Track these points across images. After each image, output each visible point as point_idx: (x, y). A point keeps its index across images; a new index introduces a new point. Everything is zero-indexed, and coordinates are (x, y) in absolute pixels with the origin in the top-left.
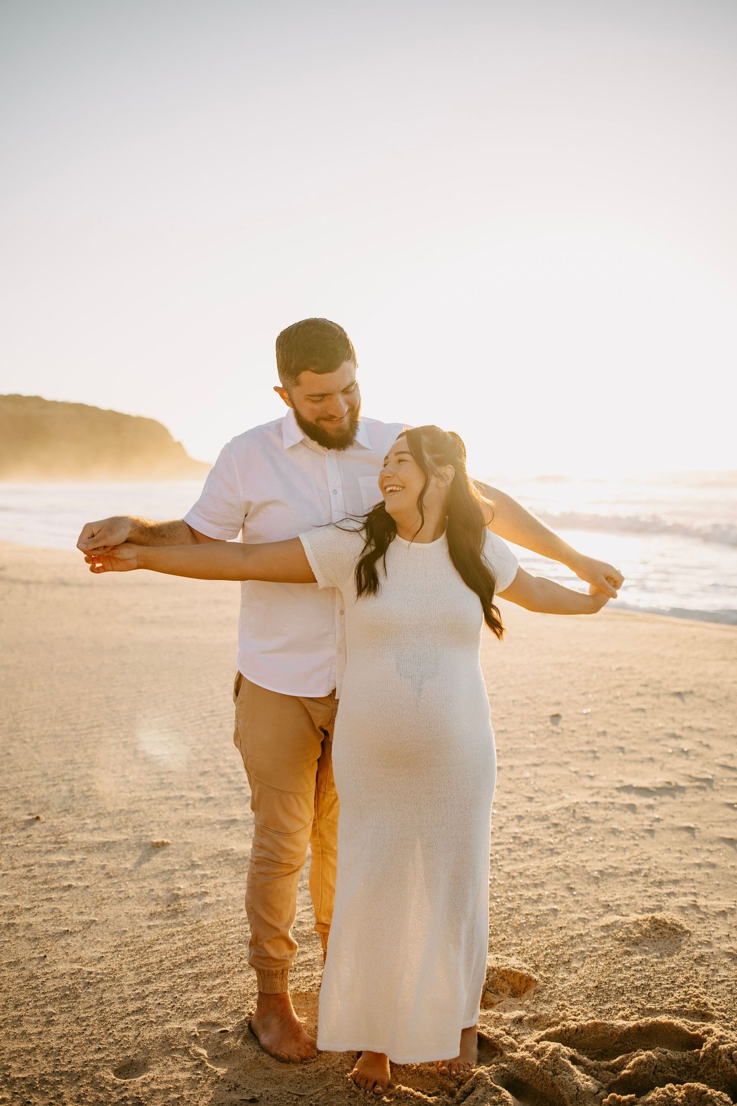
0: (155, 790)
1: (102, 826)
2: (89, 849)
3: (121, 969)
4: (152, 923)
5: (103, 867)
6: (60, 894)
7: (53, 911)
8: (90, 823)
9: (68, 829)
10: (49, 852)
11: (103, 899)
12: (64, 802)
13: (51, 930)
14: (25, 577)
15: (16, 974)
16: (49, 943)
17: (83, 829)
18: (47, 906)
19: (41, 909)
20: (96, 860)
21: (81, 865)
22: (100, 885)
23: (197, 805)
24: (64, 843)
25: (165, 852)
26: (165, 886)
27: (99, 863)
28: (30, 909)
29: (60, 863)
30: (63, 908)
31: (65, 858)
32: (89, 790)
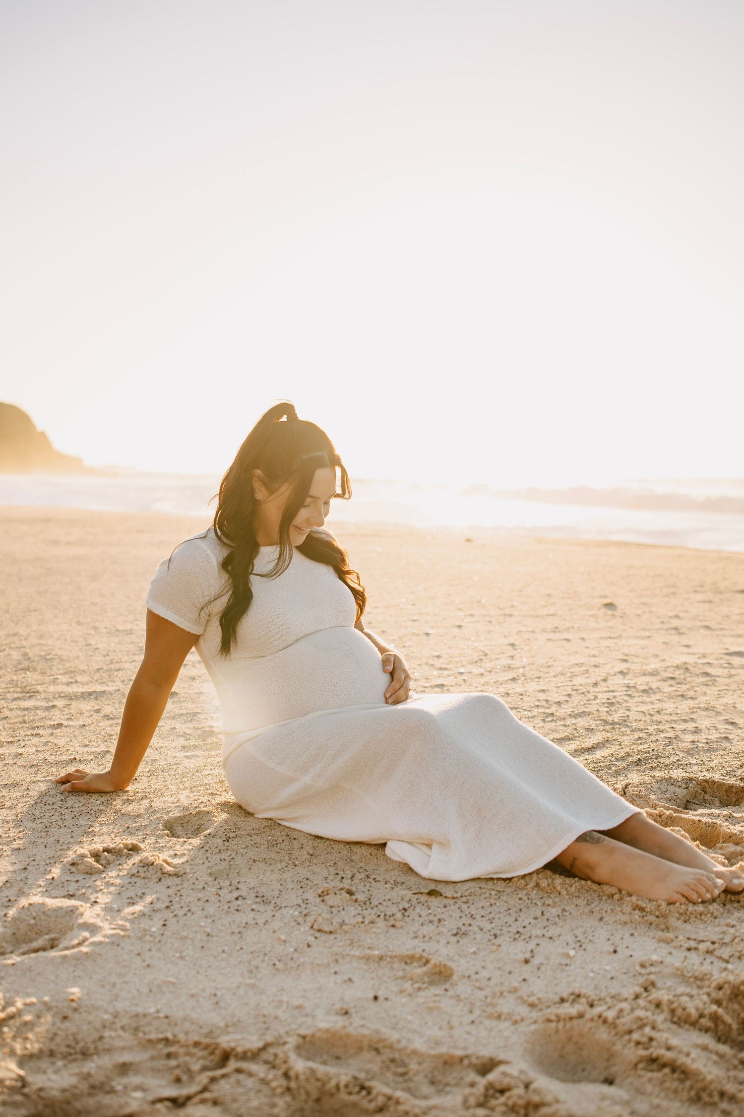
0: (135, 654)
1: (78, 680)
2: (70, 697)
3: (168, 789)
4: (187, 754)
5: (98, 711)
6: (50, 731)
7: (46, 744)
8: (64, 679)
9: (34, 682)
10: (15, 699)
11: (111, 735)
12: (20, 663)
13: (51, 759)
15: (18, 794)
16: (54, 770)
17: (54, 682)
18: (35, 740)
19: (29, 742)
20: (87, 706)
21: (66, 709)
22: (100, 724)
23: (197, 666)
24: (34, 692)
25: (176, 699)
26: (190, 725)
27: (89, 708)
28: (12, 742)
29: (37, 708)
30: (61, 742)
31: (44, 704)
32: (48, 654)
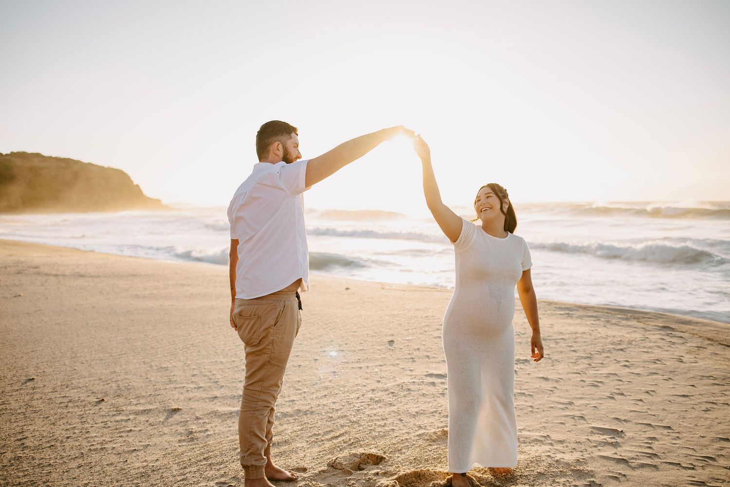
0: (167, 384)
1: (141, 402)
2: (137, 413)
3: (169, 464)
4: (181, 444)
5: (147, 421)
6: (126, 434)
7: (124, 441)
8: (134, 402)
9: (122, 404)
10: (114, 415)
11: (151, 435)
12: (116, 392)
13: (126, 449)
14: (54, 273)
15: (113, 469)
16: (127, 455)
17: (130, 404)
18: (120, 439)
19: (118, 441)
20: (142, 418)
21: (134, 421)
22: (147, 429)
23: (193, 391)
24: (121, 411)
25: (180, 413)
26: (184, 428)
27: (144, 419)
28: (111, 441)
29: (122, 420)
30: (130, 440)
31: (125, 418)
32: (129, 386)
